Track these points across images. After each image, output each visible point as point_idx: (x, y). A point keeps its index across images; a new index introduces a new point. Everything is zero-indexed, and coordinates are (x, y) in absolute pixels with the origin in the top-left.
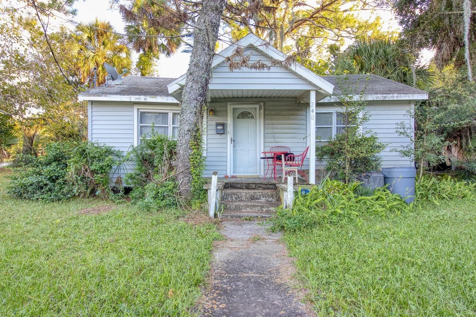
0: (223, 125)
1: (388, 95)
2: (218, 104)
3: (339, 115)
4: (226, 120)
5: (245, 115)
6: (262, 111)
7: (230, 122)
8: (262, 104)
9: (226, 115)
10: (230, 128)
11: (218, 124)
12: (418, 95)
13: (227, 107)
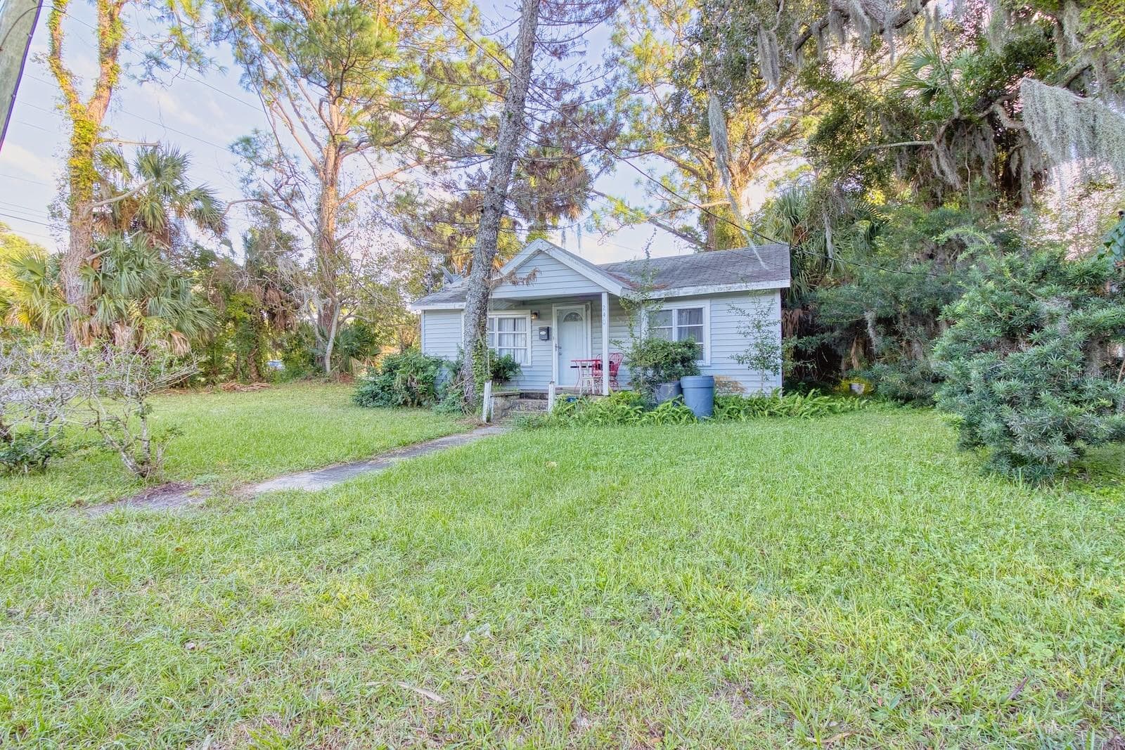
0: (548, 330)
1: (734, 285)
2: (542, 306)
3: (680, 311)
4: (551, 324)
5: (573, 317)
6: (589, 312)
7: (554, 327)
8: (589, 303)
9: (551, 319)
10: (554, 333)
11: (541, 329)
12: (775, 282)
13: (551, 309)
